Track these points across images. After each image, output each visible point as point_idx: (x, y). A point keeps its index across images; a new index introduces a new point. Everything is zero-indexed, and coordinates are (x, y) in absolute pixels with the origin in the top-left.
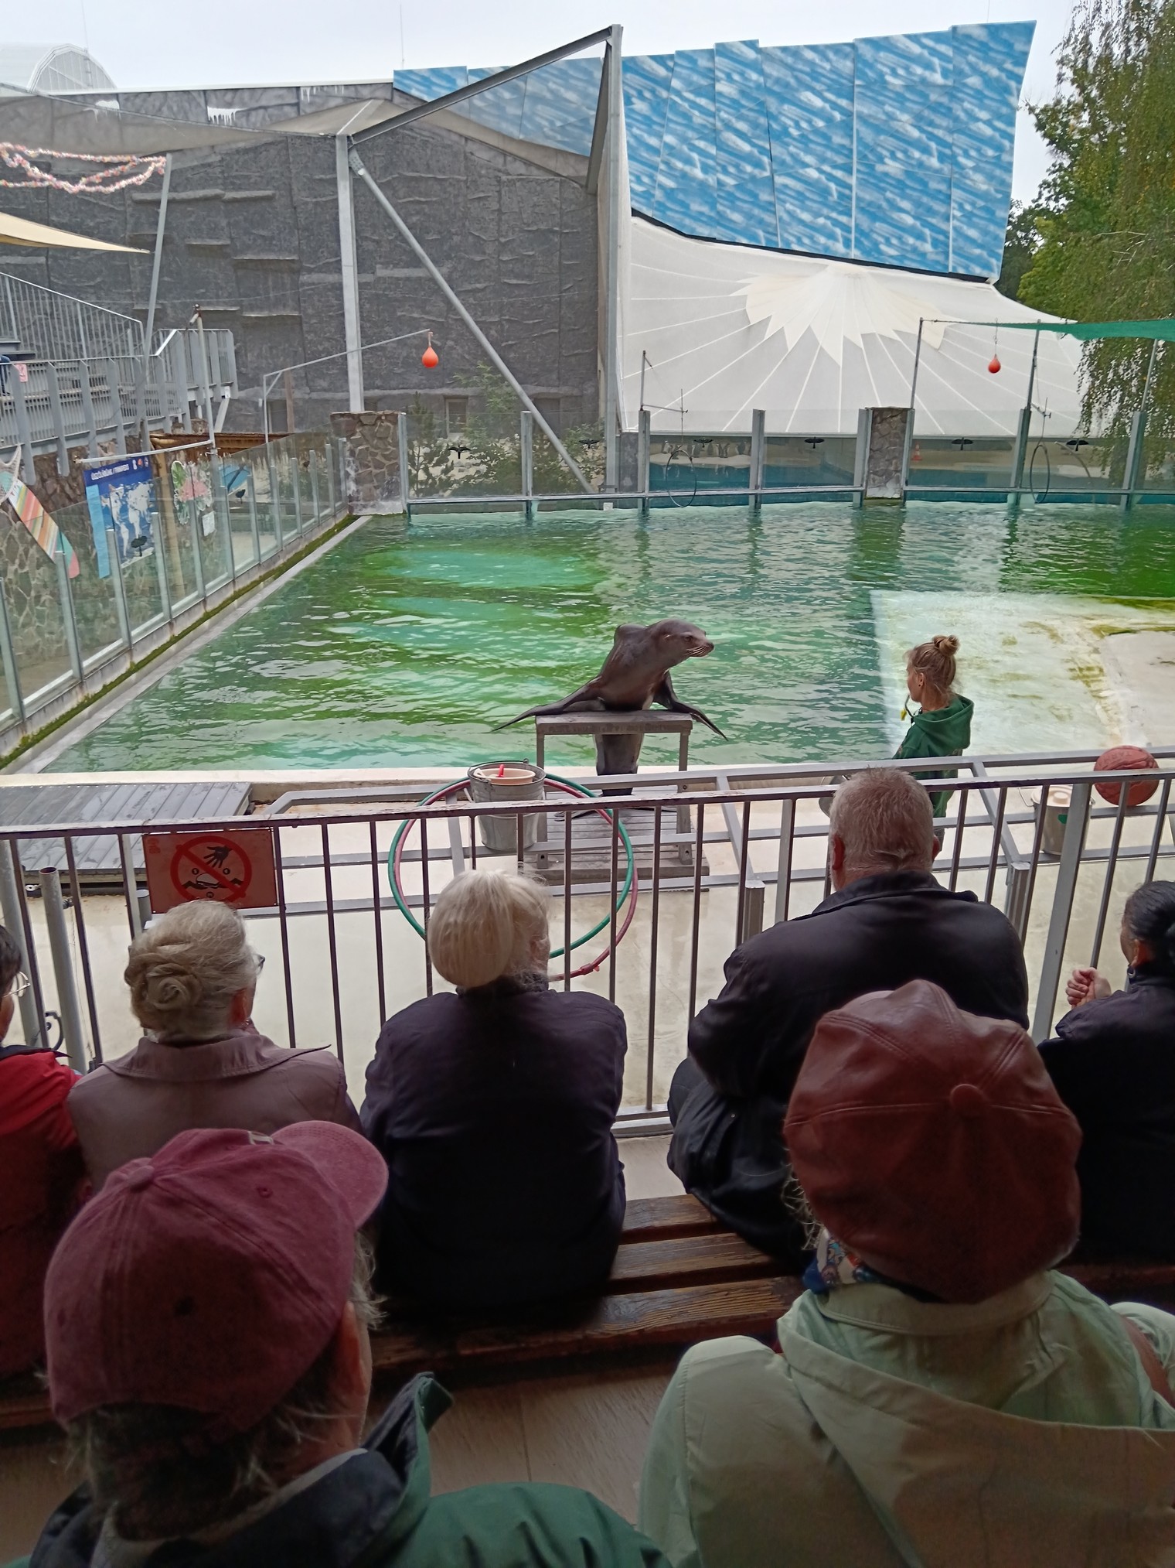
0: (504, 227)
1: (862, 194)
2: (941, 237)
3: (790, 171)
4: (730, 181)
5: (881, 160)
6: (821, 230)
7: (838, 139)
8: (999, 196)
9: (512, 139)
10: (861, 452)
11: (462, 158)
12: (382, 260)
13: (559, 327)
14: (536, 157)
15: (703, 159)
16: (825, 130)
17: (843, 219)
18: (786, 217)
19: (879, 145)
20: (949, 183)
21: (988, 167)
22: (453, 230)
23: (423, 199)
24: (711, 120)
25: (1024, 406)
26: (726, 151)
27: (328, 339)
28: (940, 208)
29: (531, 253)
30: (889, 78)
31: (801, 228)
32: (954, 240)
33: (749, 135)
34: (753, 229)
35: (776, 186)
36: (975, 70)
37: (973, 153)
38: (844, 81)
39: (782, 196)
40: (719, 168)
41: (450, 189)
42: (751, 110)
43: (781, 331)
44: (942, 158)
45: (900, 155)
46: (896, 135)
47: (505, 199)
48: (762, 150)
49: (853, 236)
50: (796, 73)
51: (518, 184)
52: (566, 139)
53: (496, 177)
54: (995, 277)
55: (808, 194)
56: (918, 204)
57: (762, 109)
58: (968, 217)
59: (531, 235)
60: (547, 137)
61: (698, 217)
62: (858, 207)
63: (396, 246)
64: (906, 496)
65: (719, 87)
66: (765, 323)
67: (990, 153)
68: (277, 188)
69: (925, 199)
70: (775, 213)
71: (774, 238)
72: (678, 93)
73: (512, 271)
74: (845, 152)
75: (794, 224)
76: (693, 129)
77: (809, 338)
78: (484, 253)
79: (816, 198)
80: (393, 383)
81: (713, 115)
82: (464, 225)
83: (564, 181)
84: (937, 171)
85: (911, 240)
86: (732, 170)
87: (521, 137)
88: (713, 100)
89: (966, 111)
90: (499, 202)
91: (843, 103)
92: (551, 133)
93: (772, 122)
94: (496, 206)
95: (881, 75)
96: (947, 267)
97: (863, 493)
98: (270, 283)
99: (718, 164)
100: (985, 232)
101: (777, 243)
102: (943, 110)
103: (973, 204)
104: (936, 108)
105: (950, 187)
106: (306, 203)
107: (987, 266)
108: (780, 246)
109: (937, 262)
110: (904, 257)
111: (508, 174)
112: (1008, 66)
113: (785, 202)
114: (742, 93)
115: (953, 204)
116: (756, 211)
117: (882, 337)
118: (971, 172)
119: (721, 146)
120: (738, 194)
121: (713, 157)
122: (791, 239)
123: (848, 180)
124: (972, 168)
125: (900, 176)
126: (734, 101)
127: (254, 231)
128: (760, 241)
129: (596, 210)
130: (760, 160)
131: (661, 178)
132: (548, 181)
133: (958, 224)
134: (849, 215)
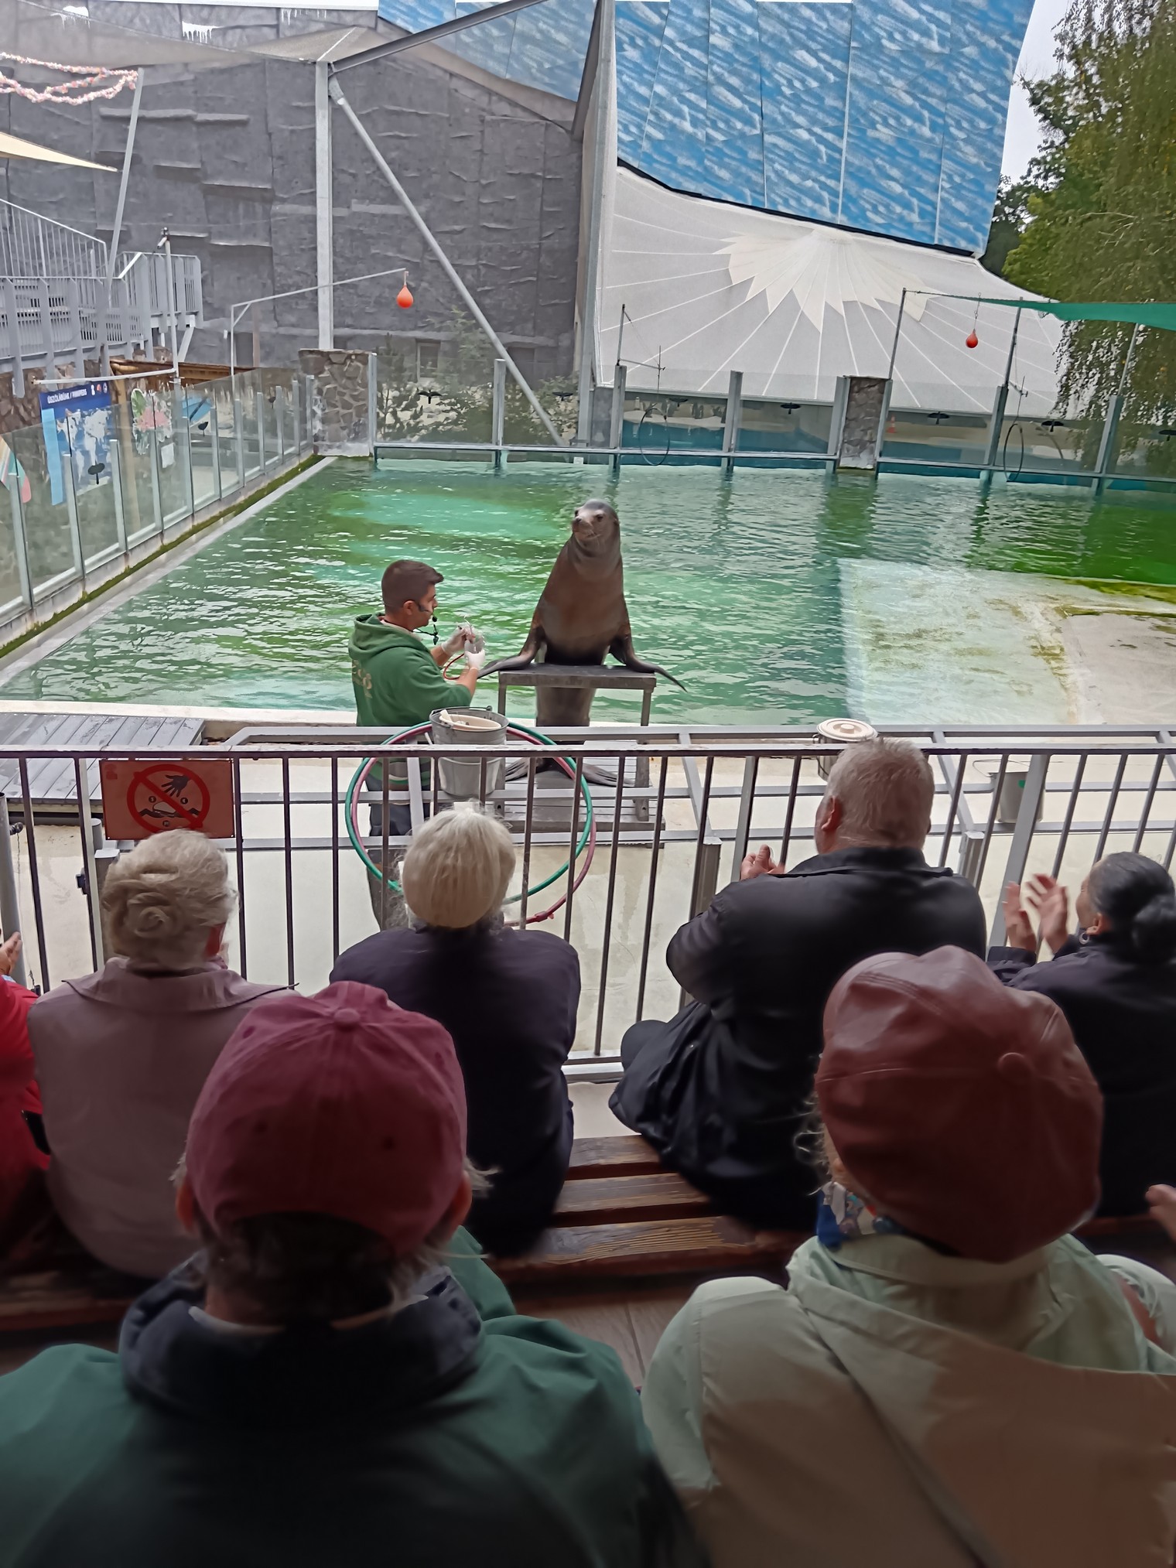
0: (486, 169)
1: (851, 159)
2: (929, 208)
3: (781, 130)
4: (719, 137)
5: (873, 125)
6: (808, 193)
7: (830, 102)
8: (989, 170)
9: (498, 78)
10: (837, 420)
11: (446, 95)
12: (358, 195)
13: (537, 276)
14: (522, 99)
15: (693, 113)
16: (819, 91)
17: (831, 183)
18: (773, 176)
19: (871, 109)
20: (940, 154)
21: (979, 139)
22: (433, 169)
23: (403, 135)
24: (703, 72)
25: (1002, 383)
26: (716, 106)
27: (299, 273)
28: (931, 179)
29: (512, 197)
30: (885, 42)
31: (789, 190)
32: (941, 212)
33: (741, 90)
34: (740, 187)
35: (766, 145)
36: (973, 40)
37: (965, 125)
38: (841, 42)
39: (771, 156)
40: (708, 123)
41: (431, 126)
42: (744, 65)
43: (763, 294)
44: (934, 127)
45: (892, 121)
46: (889, 100)
47: (488, 140)
48: (753, 107)
49: (840, 202)
50: (793, 31)
51: (502, 125)
52: (554, 82)
53: (480, 116)
54: (980, 252)
55: (797, 155)
56: (907, 172)
57: (756, 64)
58: (957, 189)
59: (513, 179)
60: (535, 79)
61: (684, 171)
62: (846, 171)
63: (374, 181)
64: (879, 468)
65: (713, 39)
66: (747, 284)
67: (983, 125)
68: (252, 113)
69: (915, 168)
70: (763, 172)
72: (671, 43)
73: (492, 215)
74: (837, 114)
75: (782, 184)
76: (684, 81)
77: (790, 302)
78: (464, 194)
79: (805, 159)
80: (365, 323)
81: (706, 68)
82: (444, 163)
83: (550, 124)
84: (930, 140)
85: (898, 209)
86: (721, 125)
87: (508, 77)
88: (707, 53)
89: (960, 81)
90: (482, 142)
91: (838, 64)
92: (538, 75)
93: (764, 79)
94: (479, 147)
95: (878, 38)
96: (933, 238)
97: (836, 462)
98: (241, 211)
99: (708, 118)
100: (973, 206)
101: (763, 204)
102: (938, 78)
103: (963, 176)
104: (930, 75)
105: (940, 158)
106: (282, 130)
107: (973, 240)
108: (767, 206)
109: (924, 233)
110: (889, 226)
111: (493, 114)
112: (1006, 38)
113: (773, 161)
114: (736, 46)
115: (943, 176)
116: (744, 169)
117: (864, 305)
118: (961, 144)
120: (726, 151)
121: (703, 111)
122: (778, 200)
123: (837, 143)
124: (963, 140)
125: (891, 143)
126: (726, 54)
127: (226, 156)
128: (746, 200)
129: (580, 157)
130: (751, 117)
131: (649, 129)
132: (533, 123)
133: (946, 196)
134: (837, 178)
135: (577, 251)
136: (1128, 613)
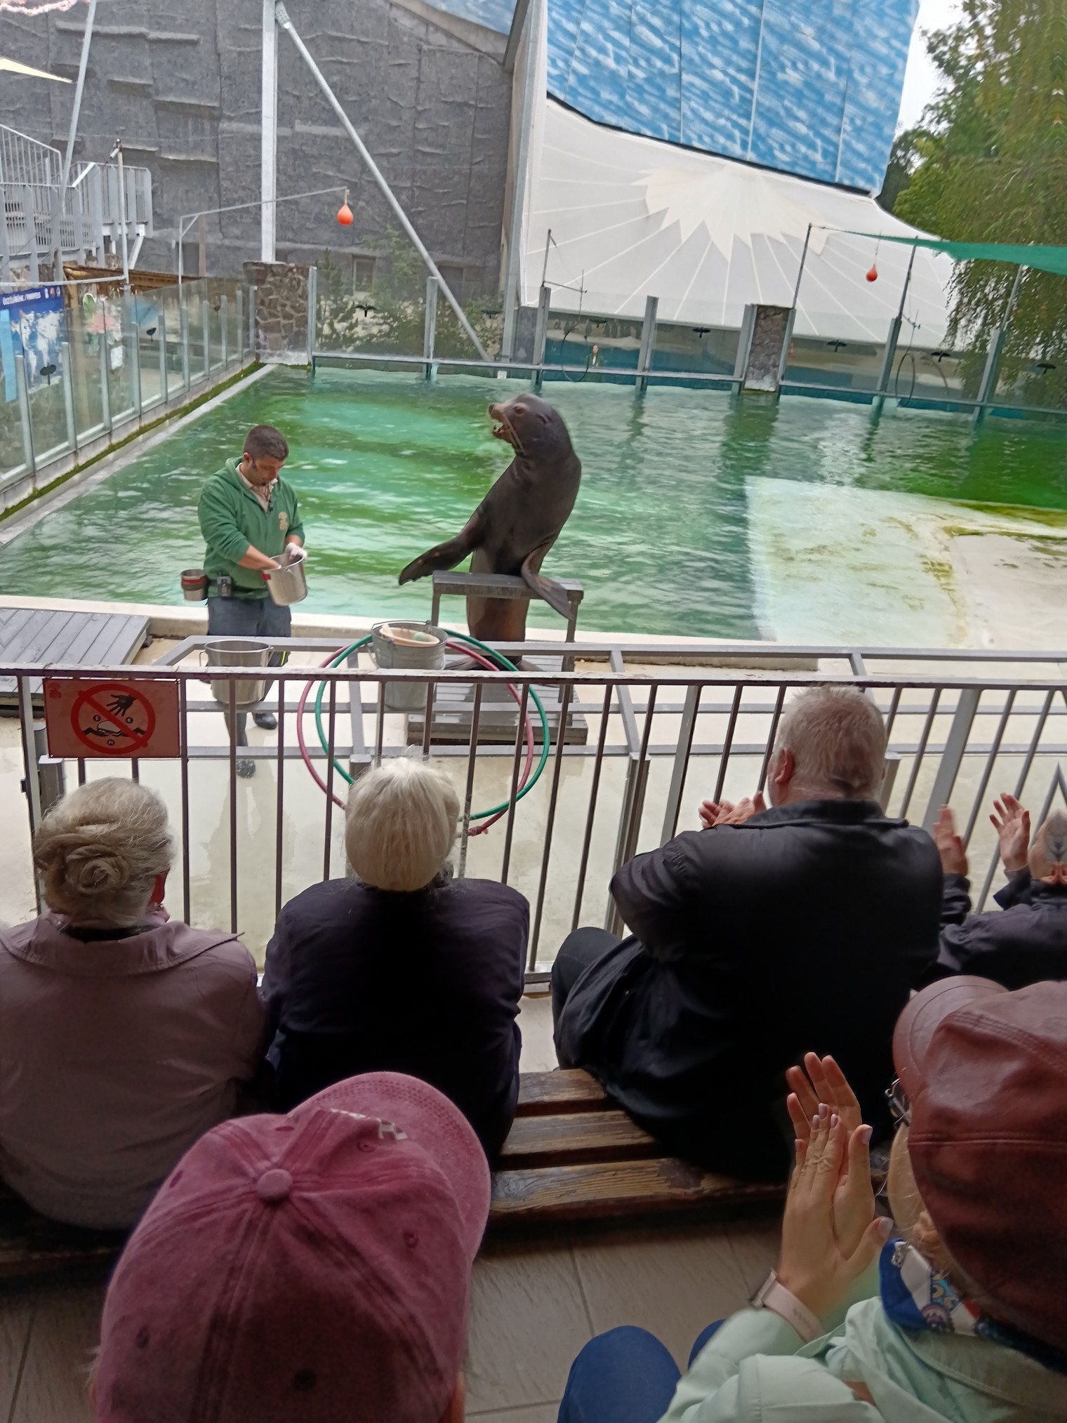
0: (422, 95)
1: (762, 100)
2: (831, 149)
3: (697, 70)
4: (640, 74)
5: (783, 68)
6: (721, 130)
7: (745, 44)
8: (888, 113)
9: (435, 10)
10: (745, 345)
11: (386, 23)
12: (301, 115)
13: (467, 199)
14: (457, 30)
15: (617, 50)
16: (733, 34)
17: (743, 122)
18: (689, 114)
19: (781, 54)
20: (844, 97)
21: (881, 85)
22: (372, 94)
23: (345, 60)
24: (627, 12)
25: (896, 315)
26: (638, 44)
27: (244, 188)
28: (833, 120)
29: (446, 124)
31: (703, 127)
32: (843, 152)
33: (662, 31)
34: (658, 123)
35: (684, 83)
37: (868, 70)
39: (688, 94)
40: (631, 60)
41: (372, 53)
42: (665, 6)
43: (677, 224)
44: (839, 72)
45: (800, 66)
46: (799, 46)
47: (425, 68)
48: (673, 47)
49: (750, 139)
51: (438, 55)
52: (488, 16)
53: (418, 45)
54: (876, 192)
55: (712, 94)
56: (813, 114)
57: (677, 6)
58: (858, 131)
59: (447, 107)
60: (469, 11)
61: (607, 105)
62: (757, 111)
63: (316, 103)
66: (662, 214)
67: (884, 71)
68: (202, 33)
69: (820, 110)
70: (679, 109)
71: (676, 133)
73: (426, 140)
74: (750, 57)
75: (697, 122)
76: (609, 19)
77: (702, 233)
78: (401, 119)
79: (719, 98)
80: (305, 238)
81: (629, 7)
82: (383, 89)
83: (482, 56)
84: (835, 85)
85: (803, 149)
86: (643, 63)
87: (444, 8)
89: (866, 28)
90: (419, 70)
91: (754, 10)
92: (473, 8)
93: (685, 21)
94: (414, 74)
96: (833, 177)
97: (741, 384)
98: (190, 127)
100: (872, 148)
101: (679, 138)
102: (844, 25)
103: (863, 120)
104: (838, 22)
105: (843, 101)
106: (230, 52)
107: (870, 180)
108: (682, 141)
109: (826, 172)
110: (794, 164)
111: (429, 44)
113: (689, 99)
115: (845, 119)
116: (662, 106)
117: (769, 238)
118: (864, 89)
119: (635, 39)
120: (647, 87)
121: (625, 49)
122: (694, 136)
123: (750, 84)
124: (866, 85)
125: (799, 85)
127: (177, 74)
128: (662, 133)
129: (511, 88)
130: (670, 56)
131: (575, 64)
132: (467, 55)
133: (848, 137)
134: (748, 117)
135: (505, 176)
136: (1009, 534)
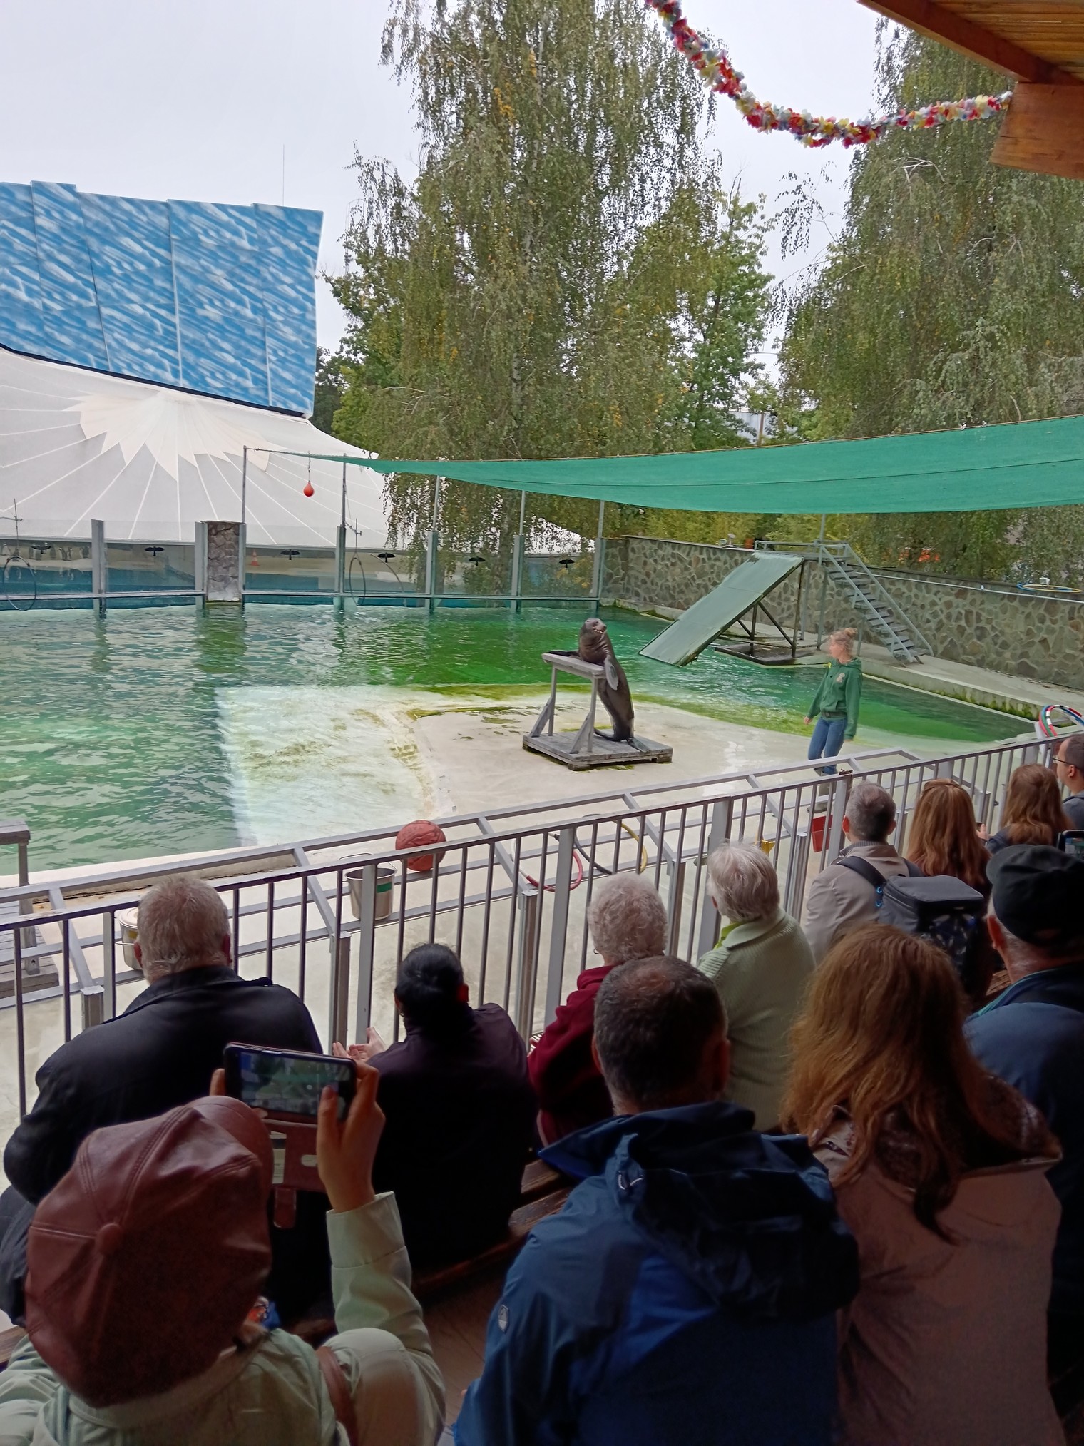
1: (186, 333)
2: (260, 376)
3: (116, 304)
4: (58, 307)
5: (201, 305)
6: (150, 359)
7: (159, 283)
8: (307, 347)
10: (200, 557)
15: (27, 284)
16: (147, 274)
17: (170, 352)
18: (114, 344)
19: (198, 292)
20: (263, 331)
21: (295, 322)
24: (33, 249)
25: (340, 523)
26: (49, 279)
28: (259, 353)
30: (202, 237)
31: (130, 356)
32: (272, 380)
33: (73, 267)
34: (82, 352)
35: (104, 316)
36: (278, 243)
37: (281, 309)
38: (161, 234)
39: (109, 326)
40: (44, 294)
42: (72, 246)
43: (117, 447)
44: (255, 310)
45: (217, 303)
46: (212, 286)
48: (87, 283)
49: (180, 368)
50: (114, 220)
54: (309, 413)
55: (134, 327)
56: (237, 347)
57: (84, 246)
58: (282, 361)
61: (25, 336)
62: (183, 343)
64: (244, 599)
65: (41, 221)
66: (100, 438)
67: (296, 311)
69: (243, 343)
70: (103, 340)
71: (105, 362)
74: (167, 294)
75: (123, 351)
76: (15, 255)
77: (144, 454)
79: (143, 331)
81: (35, 245)
84: (251, 321)
85: (234, 376)
86: (57, 297)
88: (34, 232)
89: (272, 274)
91: (162, 252)
93: (94, 260)
95: (195, 233)
96: (267, 402)
97: (204, 597)
99: (43, 290)
100: (298, 376)
101: (108, 367)
102: (252, 271)
103: (285, 351)
104: (246, 268)
105: (264, 335)
107: (302, 404)
108: (111, 369)
109: (258, 397)
110: (228, 390)
112: (304, 243)
113: (111, 331)
114: (63, 229)
115: (268, 350)
116: (85, 337)
117: (214, 458)
118: (281, 325)
119: (45, 274)
120: (65, 319)
121: (37, 283)
122: (122, 364)
123: (171, 319)
124: (281, 322)
125: (219, 321)
126: (56, 236)
128: (90, 364)
130: (85, 291)
133: (274, 366)
134: (175, 348)
136: (464, 710)
